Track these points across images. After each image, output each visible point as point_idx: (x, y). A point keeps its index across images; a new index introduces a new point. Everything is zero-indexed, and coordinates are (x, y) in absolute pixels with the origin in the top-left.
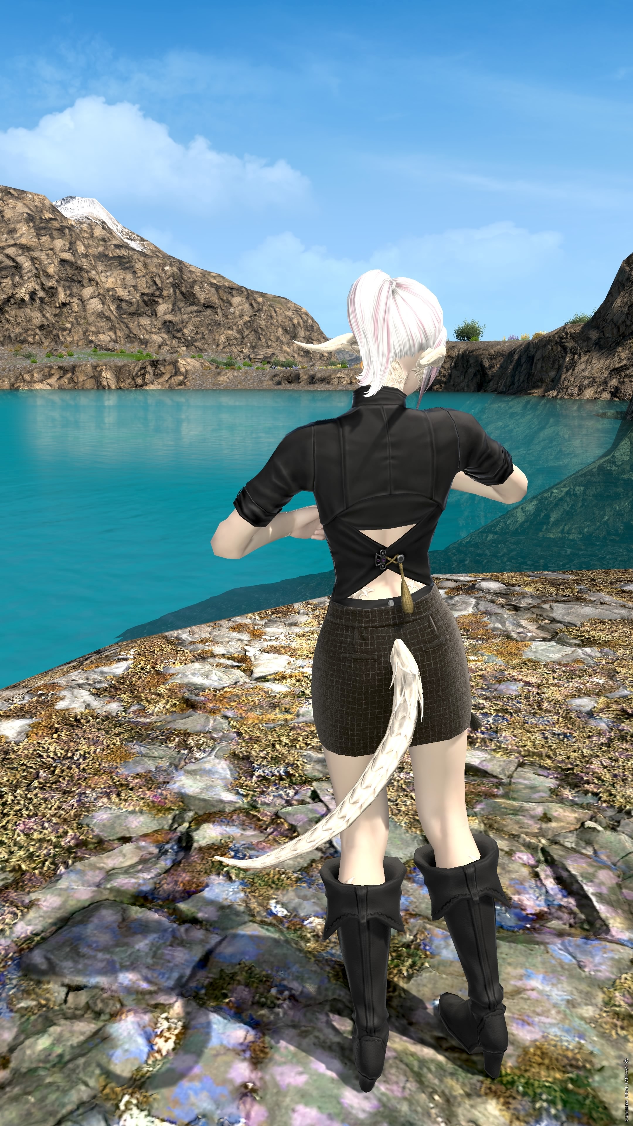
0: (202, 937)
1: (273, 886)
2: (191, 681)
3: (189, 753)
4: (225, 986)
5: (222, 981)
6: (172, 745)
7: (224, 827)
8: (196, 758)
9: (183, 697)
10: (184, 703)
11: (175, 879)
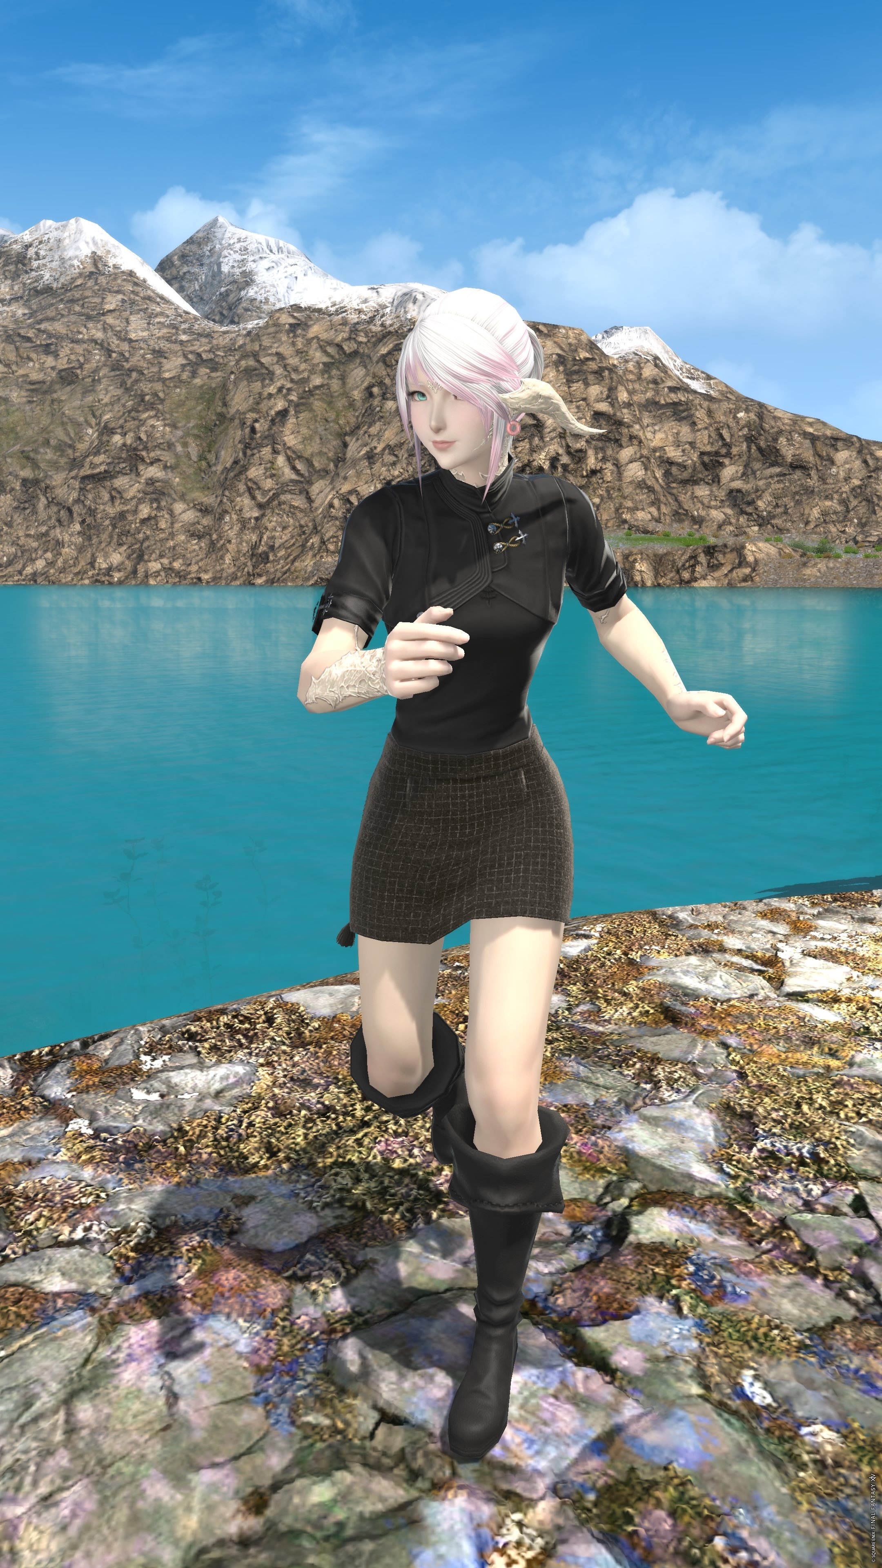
0: (610, 1398)
1: (754, 1344)
2: (679, 981)
3: (652, 1089)
4: (633, 1500)
5: (628, 1490)
6: (630, 1072)
7: (686, 1220)
8: (662, 1100)
9: (662, 1004)
10: (662, 1013)
11: (587, 1285)
